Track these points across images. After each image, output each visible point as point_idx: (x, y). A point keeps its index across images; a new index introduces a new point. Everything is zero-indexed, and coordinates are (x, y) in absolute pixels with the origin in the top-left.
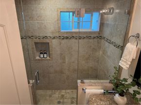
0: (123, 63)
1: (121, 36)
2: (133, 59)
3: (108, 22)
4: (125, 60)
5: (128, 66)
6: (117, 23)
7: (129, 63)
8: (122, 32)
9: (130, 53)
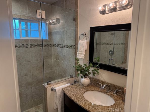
0: (79, 55)
1: (72, 38)
2: (86, 50)
3: (56, 31)
4: (81, 53)
5: (84, 56)
6: (66, 29)
7: (84, 53)
8: (72, 35)
9: (83, 46)
